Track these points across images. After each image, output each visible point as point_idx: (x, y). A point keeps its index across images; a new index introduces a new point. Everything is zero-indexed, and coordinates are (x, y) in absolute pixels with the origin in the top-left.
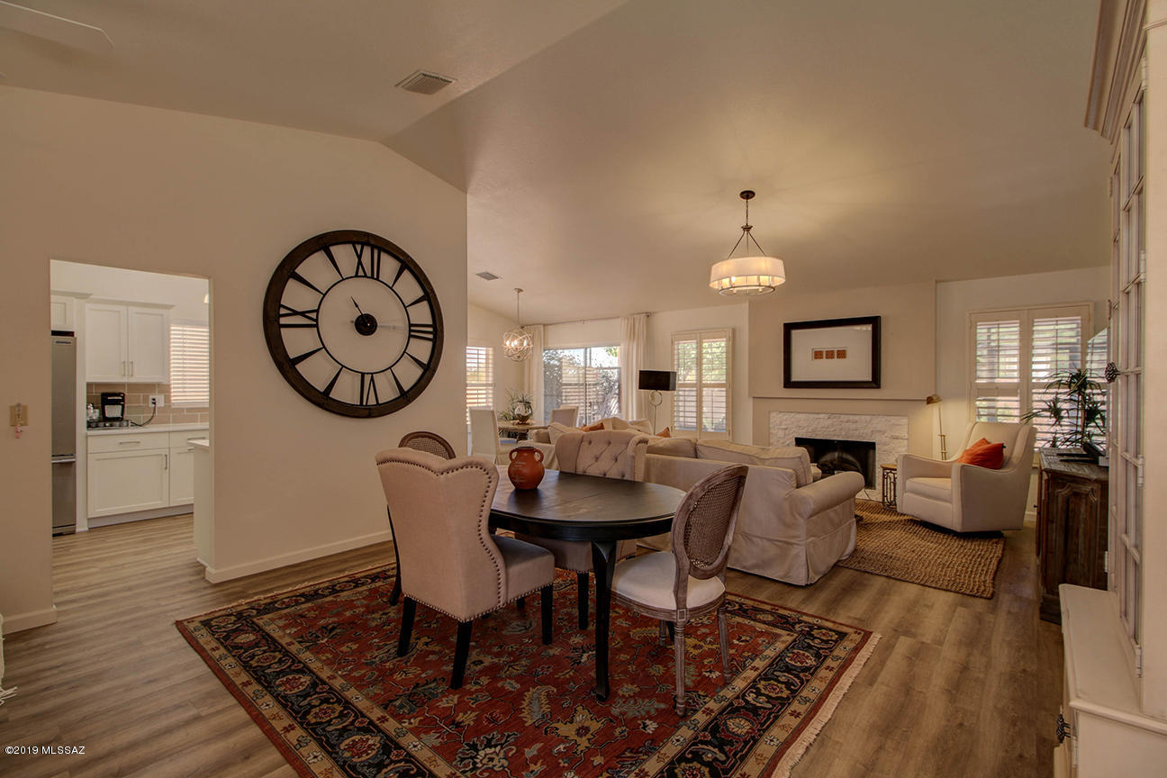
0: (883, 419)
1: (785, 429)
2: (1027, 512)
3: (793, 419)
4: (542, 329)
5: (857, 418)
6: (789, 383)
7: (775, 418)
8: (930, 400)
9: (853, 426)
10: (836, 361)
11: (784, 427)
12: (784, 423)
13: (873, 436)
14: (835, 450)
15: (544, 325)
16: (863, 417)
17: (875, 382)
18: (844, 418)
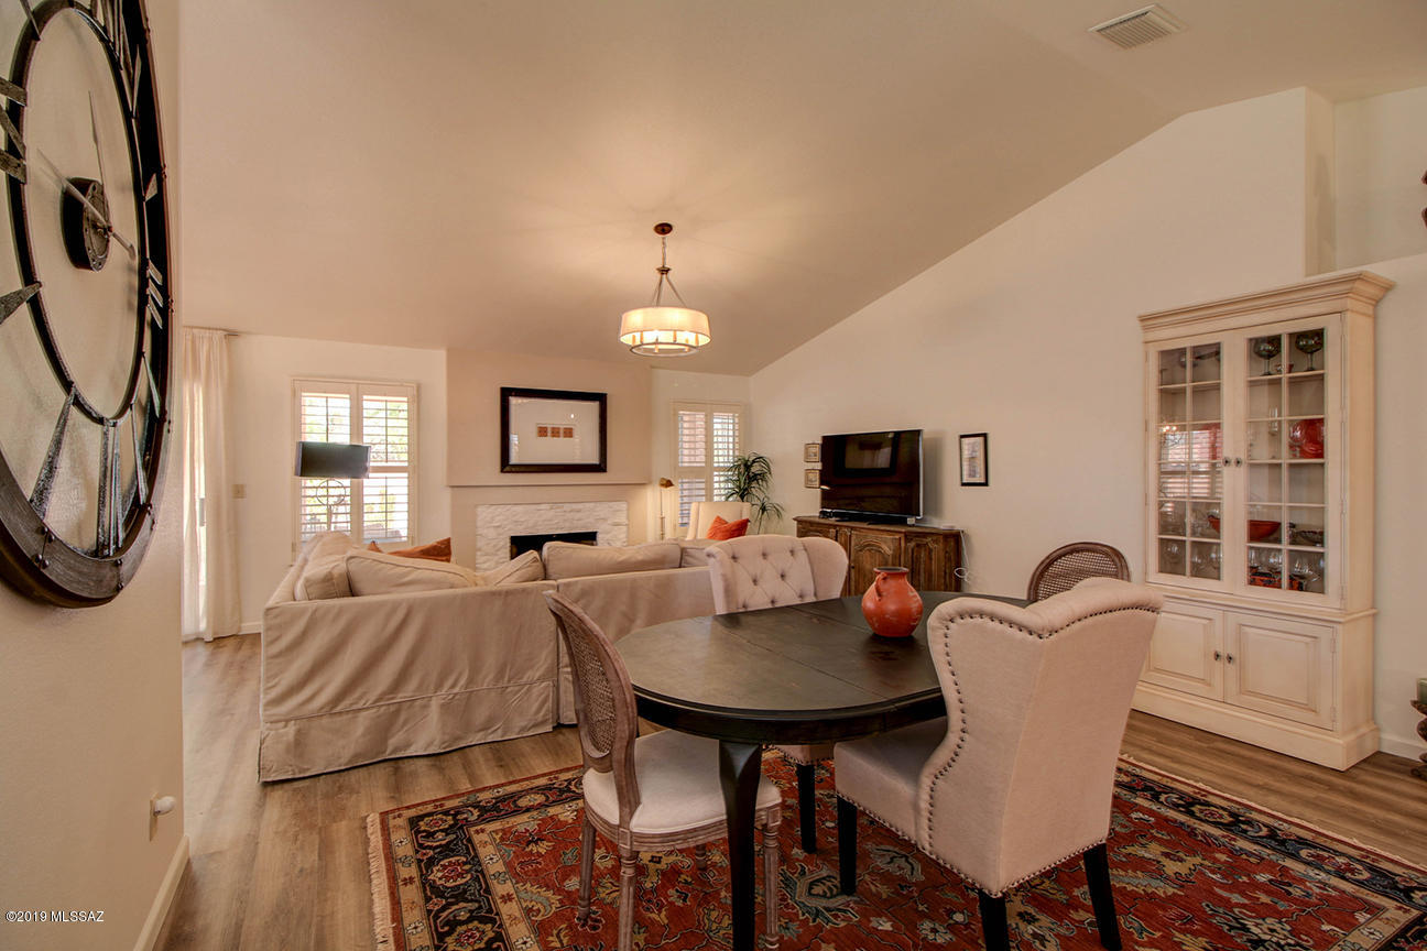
0: (607, 506)
1: (498, 527)
3: (507, 514)
6: (506, 465)
7: (484, 513)
9: (577, 516)
10: (561, 440)
11: (495, 524)
12: (496, 519)
13: (595, 525)
16: (587, 505)
17: (602, 464)
18: (567, 507)
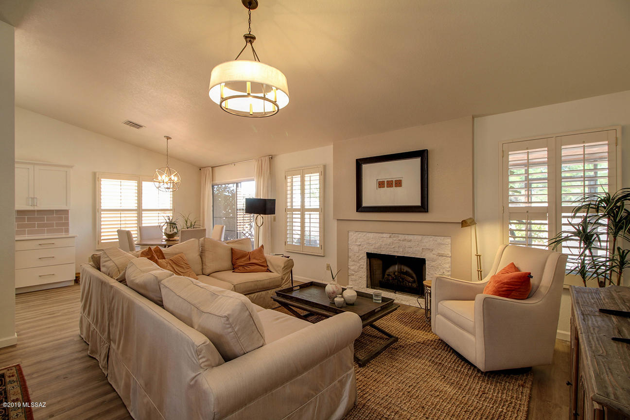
0: (431, 239)
1: (360, 245)
2: (558, 331)
3: (365, 238)
4: (211, 169)
5: (410, 237)
6: (360, 208)
7: (353, 236)
8: (464, 224)
9: (408, 244)
10: (394, 189)
11: (358, 244)
12: (359, 240)
13: (424, 253)
14: (395, 264)
15: (212, 167)
16: (416, 237)
17: (423, 208)
18: (401, 237)
